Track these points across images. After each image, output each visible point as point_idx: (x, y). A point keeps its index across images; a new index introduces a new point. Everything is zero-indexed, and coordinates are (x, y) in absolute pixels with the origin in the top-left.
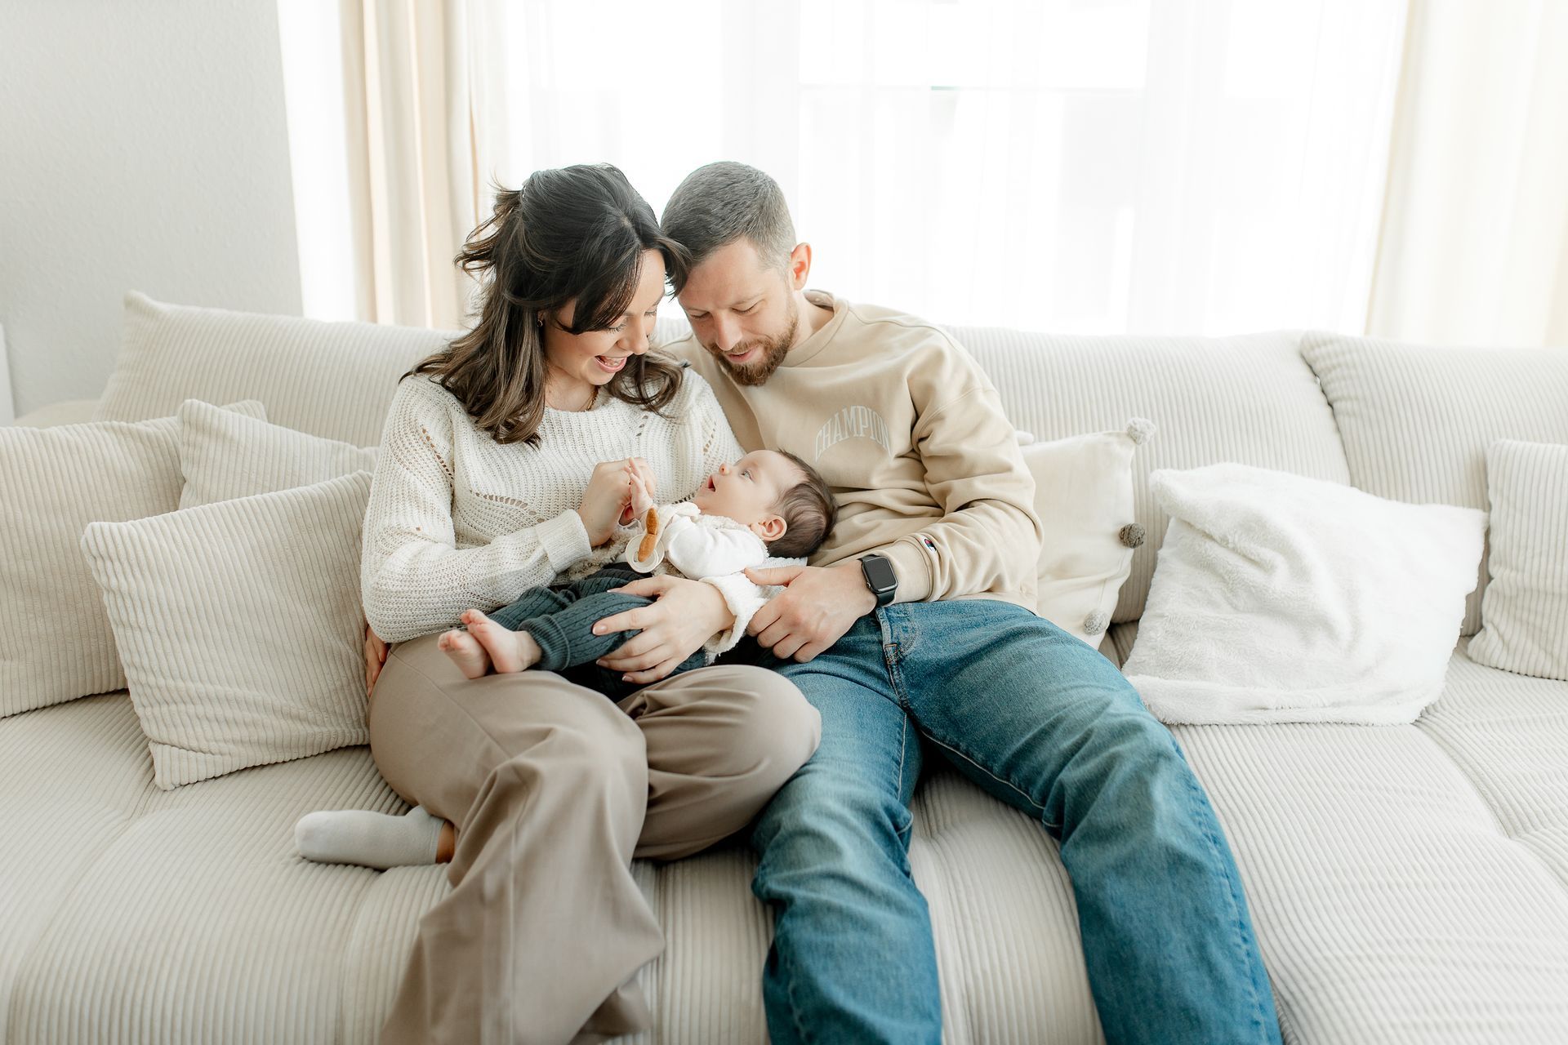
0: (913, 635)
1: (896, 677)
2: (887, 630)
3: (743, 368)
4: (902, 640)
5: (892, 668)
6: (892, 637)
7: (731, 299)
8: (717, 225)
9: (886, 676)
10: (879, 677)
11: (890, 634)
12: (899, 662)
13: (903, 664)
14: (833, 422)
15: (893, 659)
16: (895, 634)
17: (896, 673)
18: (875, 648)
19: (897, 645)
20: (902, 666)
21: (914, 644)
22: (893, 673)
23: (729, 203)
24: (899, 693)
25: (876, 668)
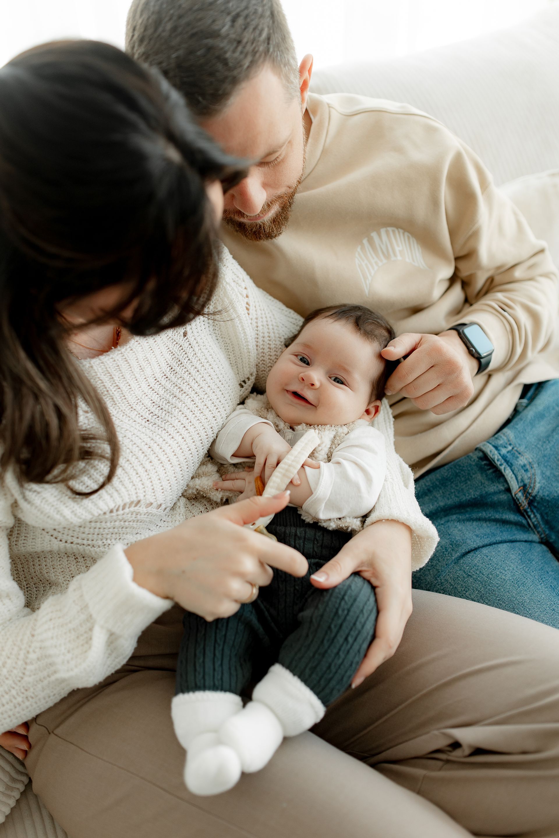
0: (533, 471)
1: (534, 520)
2: (512, 478)
3: (260, 226)
4: (527, 481)
5: (527, 512)
6: (518, 482)
7: (260, 152)
8: (234, 51)
9: (524, 522)
10: (517, 524)
11: (515, 481)
12: (530, 503)
13: (536, 504)
14: (363, 248)
15: (524, 503)
16: (519, 478)
17: (532, 516)
18: (504, 497)
19: (524, 488)
20: (535, 507)
21: (538, 480)
22: (529, 517)
23: (238, 15)
24: (538, 532)
25: (512, 517)
